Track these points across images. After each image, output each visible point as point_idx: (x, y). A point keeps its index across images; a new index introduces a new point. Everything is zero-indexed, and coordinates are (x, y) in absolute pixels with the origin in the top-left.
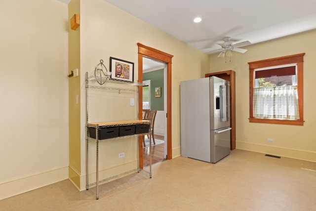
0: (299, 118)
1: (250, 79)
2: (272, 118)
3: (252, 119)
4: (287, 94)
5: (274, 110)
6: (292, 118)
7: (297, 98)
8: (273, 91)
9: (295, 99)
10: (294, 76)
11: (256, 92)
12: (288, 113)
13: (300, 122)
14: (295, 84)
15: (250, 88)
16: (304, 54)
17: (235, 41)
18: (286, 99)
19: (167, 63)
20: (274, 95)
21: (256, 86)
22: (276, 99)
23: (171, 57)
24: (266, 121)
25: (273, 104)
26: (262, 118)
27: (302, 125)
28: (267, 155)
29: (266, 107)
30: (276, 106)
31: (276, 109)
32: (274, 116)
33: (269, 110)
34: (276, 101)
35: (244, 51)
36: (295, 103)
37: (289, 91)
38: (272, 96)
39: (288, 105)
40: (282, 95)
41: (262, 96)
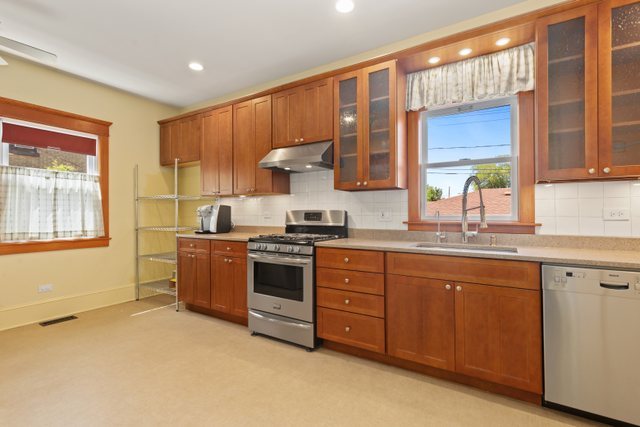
0: (102, 234)
2: (50, 238)
4: (81, 190)
5: (55, 221)
6: (90, 236)
7: (100, 198)
8: (53, 180)
9: (96, 202)
12: (83, 226)
13: (103, 241)
14: (94, 172)
16: (111, 124)
18: (79, 198)
20: (56, 189)
21: (3, 161)
22: (59, 197)
25: (51, 208)
27: (107, 245)
30: (59, 213)
31: (59, 218)
32: (55, 233)
33: (43, 222)
34: (60, 202)
36: (95, 207)
37: (85, 183)
38: (51, 191)
39: (83, 211)
40: (71, 190)
41: (23, 187)
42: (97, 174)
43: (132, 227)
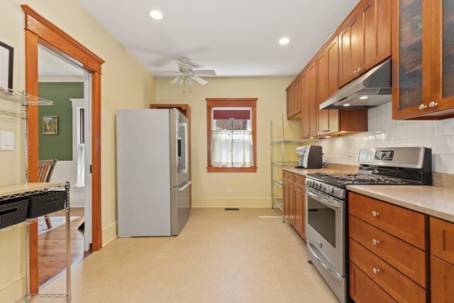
0: (253, 165)
1: (208, 119)
2: (230, 166)
3: (210, 168)
4: (243, 140)
5: (232, 157)
6: (248, 165)
7: (252, 143)
8: (231, 135)
9: (250, 146)
10: (248, 121)
11: (214, 135)
12: (244, 160)
13: (253, 169)
14: (249, 129)
15: (208, 130)
16: (256, 99)
17: (195, 66)
18: (242, 144)
19: (92, 72)
20: (232, 140)
21: (214, 128)
22: (234, 144)
23: (101, 62)
24: (224, 169)
25: (230, 150)
26: (221, 166)
27: (256, 171)
28: (227, 209)
29: (224, 153)
30: (234, 152)
31: (234, 155)
32: (232, 163)
33: (227, 157)
34: (234, 147)
35: (204, 82)
36: (250, 148)
37: (244, 136)
38: (230, 141)
39: (244, 151)
40: (239, 140)
41: (220, 140)
42: (251, 130)
43: (269, 161)
